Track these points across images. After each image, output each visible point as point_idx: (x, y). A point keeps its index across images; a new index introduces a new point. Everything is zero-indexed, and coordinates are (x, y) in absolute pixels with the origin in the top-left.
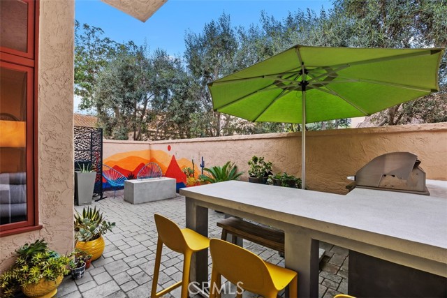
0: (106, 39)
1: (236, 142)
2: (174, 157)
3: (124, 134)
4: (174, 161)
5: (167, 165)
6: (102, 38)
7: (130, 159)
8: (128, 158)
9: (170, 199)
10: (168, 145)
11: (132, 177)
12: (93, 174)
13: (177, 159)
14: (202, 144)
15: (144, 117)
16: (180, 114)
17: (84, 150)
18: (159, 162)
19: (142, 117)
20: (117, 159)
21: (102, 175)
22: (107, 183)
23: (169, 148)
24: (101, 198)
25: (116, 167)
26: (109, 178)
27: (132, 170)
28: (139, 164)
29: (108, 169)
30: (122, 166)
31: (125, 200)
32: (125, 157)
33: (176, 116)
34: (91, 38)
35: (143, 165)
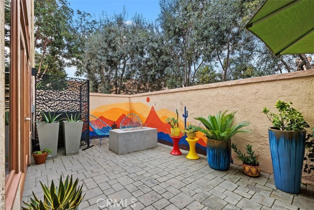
0: (93, 21)
1: (232, 87)
2: (153, 108)
3: (107, 89)
4: (153, 112)
5: (146, 115)
6: (90, 21)
7: (114, 110)
8: (112, 109)
9: (152, 148)
10: (147, 97)
11: (115, 126)
12: (80, 123)
13: (156, 110)
14: (185, 93)
15: (124, 75)
16: (157, 69)
17: (72, 101)
18: (138, 113)
19: (122, 75)
20: (102, 111)
21: (89, 124)
22: (94, 132)
23: (148, 100)
24: (88, 147)
25: (102, 118)
26: (95, 127)
27: (115, 120)
28: (121, 115)
29: (95, 119)
30: (107, 117)
31: (110, 150)
32: (109, 108)
33: (153, 71)
34: (83, 22)
35: (124, 116)
